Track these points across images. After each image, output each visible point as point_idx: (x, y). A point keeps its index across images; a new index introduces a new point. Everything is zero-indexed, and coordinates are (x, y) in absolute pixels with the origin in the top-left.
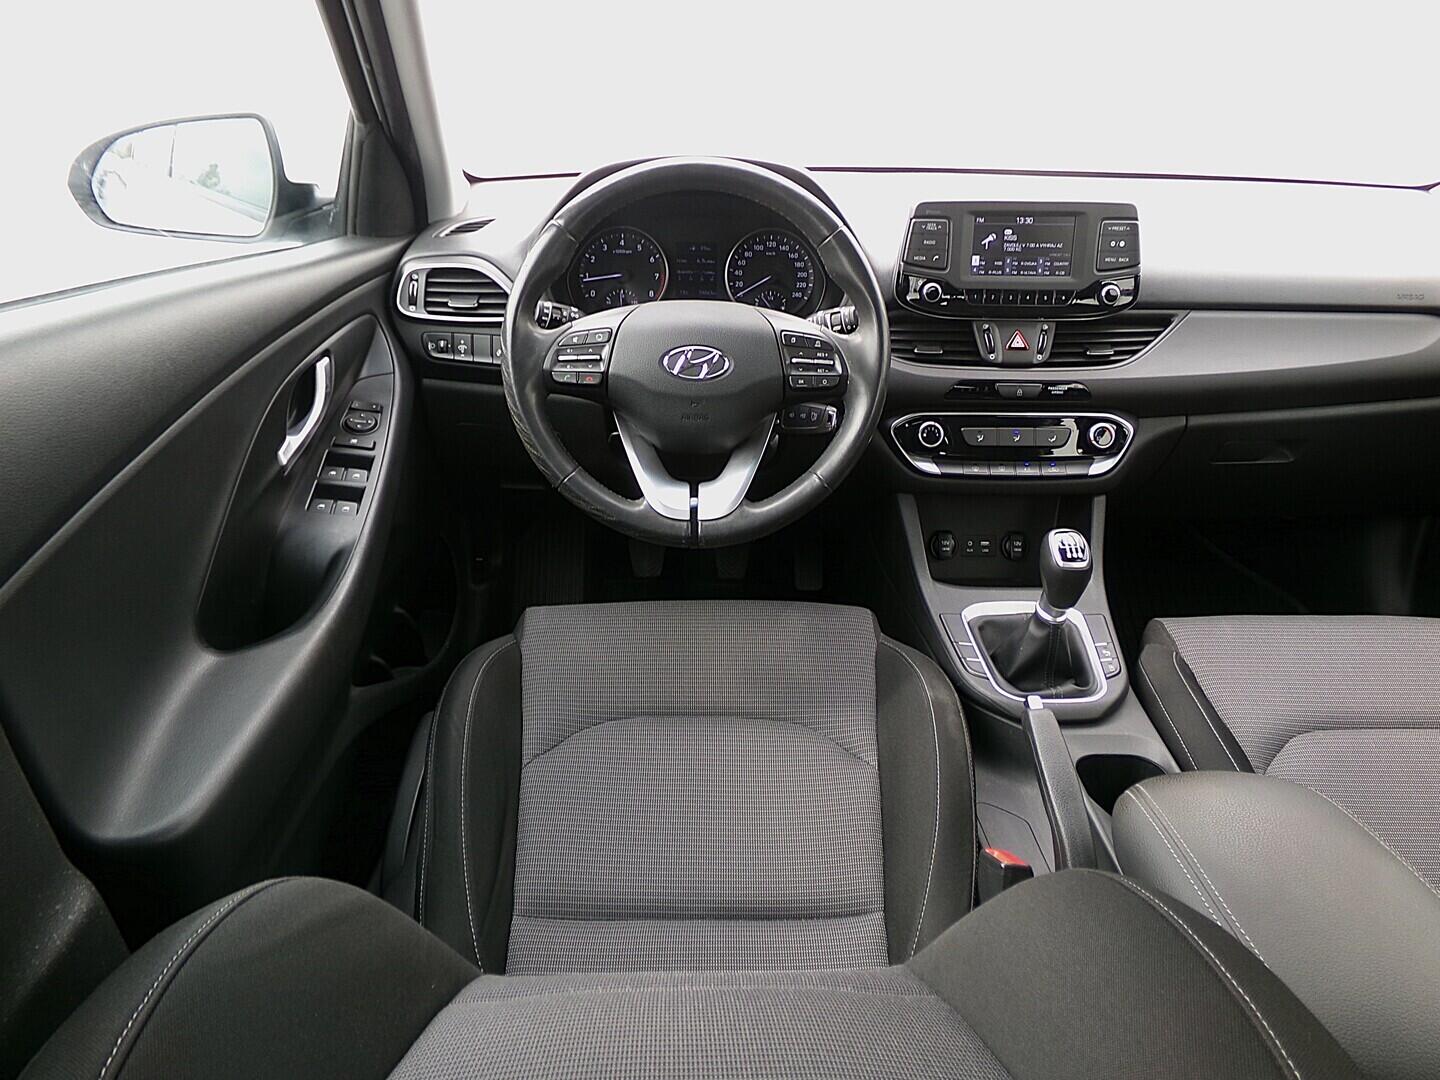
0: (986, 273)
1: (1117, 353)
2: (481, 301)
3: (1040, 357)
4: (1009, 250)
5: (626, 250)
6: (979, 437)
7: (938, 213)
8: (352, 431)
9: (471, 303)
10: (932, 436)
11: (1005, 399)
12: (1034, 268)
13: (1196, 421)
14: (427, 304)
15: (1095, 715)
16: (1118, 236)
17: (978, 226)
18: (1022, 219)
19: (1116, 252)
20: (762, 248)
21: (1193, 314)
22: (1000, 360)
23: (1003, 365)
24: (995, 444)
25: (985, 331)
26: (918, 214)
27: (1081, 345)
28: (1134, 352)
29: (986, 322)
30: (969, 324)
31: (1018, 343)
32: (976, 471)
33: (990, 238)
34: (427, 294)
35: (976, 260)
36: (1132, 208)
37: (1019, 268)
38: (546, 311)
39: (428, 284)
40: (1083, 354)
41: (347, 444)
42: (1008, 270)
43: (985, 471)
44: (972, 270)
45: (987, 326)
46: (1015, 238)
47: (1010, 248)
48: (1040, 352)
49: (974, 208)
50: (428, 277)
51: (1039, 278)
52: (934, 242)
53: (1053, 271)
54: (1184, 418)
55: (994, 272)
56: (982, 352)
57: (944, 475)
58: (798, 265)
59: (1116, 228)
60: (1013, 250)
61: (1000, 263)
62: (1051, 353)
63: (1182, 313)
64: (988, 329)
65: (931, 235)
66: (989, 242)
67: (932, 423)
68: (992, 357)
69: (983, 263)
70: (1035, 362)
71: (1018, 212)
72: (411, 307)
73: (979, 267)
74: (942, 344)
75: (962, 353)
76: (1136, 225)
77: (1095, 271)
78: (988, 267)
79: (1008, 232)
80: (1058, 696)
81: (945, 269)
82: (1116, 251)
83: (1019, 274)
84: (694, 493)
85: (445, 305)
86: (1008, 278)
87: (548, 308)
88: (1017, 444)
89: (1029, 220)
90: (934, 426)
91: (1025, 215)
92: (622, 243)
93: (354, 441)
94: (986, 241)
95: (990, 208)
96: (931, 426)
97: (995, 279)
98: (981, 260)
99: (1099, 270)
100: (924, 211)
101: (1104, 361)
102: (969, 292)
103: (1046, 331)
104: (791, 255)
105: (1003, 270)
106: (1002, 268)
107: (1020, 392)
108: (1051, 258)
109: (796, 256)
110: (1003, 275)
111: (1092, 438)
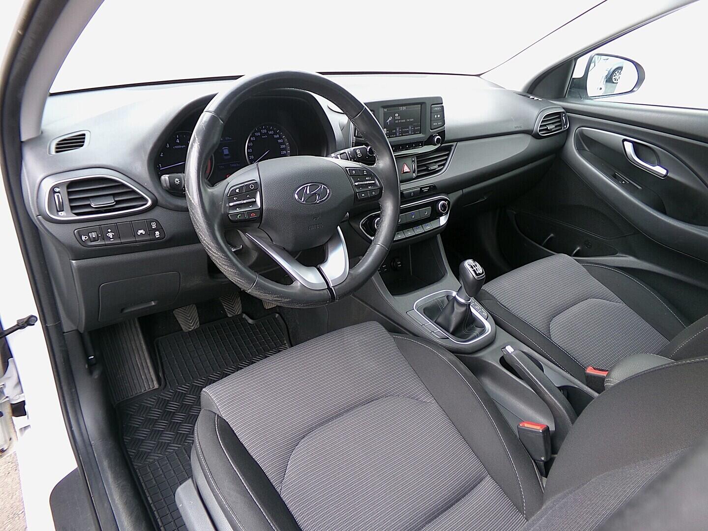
1: (440, 166)
2: (116, 199)
3: (414, 174)
4: (398, 124)
9: (110, 201)
11: (406, 198)
12: (408, 132)
13: (466, 190)
14: (72, 208)
16: (437, 112)
17: (385, 113)
18: (402, 108)
19: (437, 120)
20: (259, 134)
21: (459, 144)
23: (405, 181)
24: (405, 222)
27: (425, 165)
28: (445, 164)
31: (406, 169)
32: (399, 236)
33: (390, 119)
34: (71, 201)
36: (441, 98)
37: (402, 133)
39: (69, 193)
40: (427, 170)
42: (398, 134)
43: (403, 236)
46: (399, 118)
48: (414, 172)
49: (383, 104)
50: (68, 187)
51: (410, 136)
53: (415, 132)
54: (462, 190)
55: (393, 136)
58: (280, 141)
59: (436, 109)
61: (395, 131)
62: (418, 171)
63: (455, 144)
66: (390, 121)
69: (388, 132)
70: (414, 177)
71: (400, 104)
72: (60, 213)
76: (443, 106)
78: (390, 134)
79: (396, 115)
83: (402, 136)
85: (89, 206)
86: (398, 138)
88: (414, 219)
89: (404, 108)
91: (402, 105)
94: (388, 121)
95: (389, 104)
97: (394, 139)
98: (387, 131)
99: (431, 129)
101: (436, 171)
103: (413, 161)
104: (276, 136)
105: (396, 134)
106: (395, 133)
107: (412, 194)
108: (414, 126)
109: (278, 136)
110: (396, 137)
111: (440, 209)
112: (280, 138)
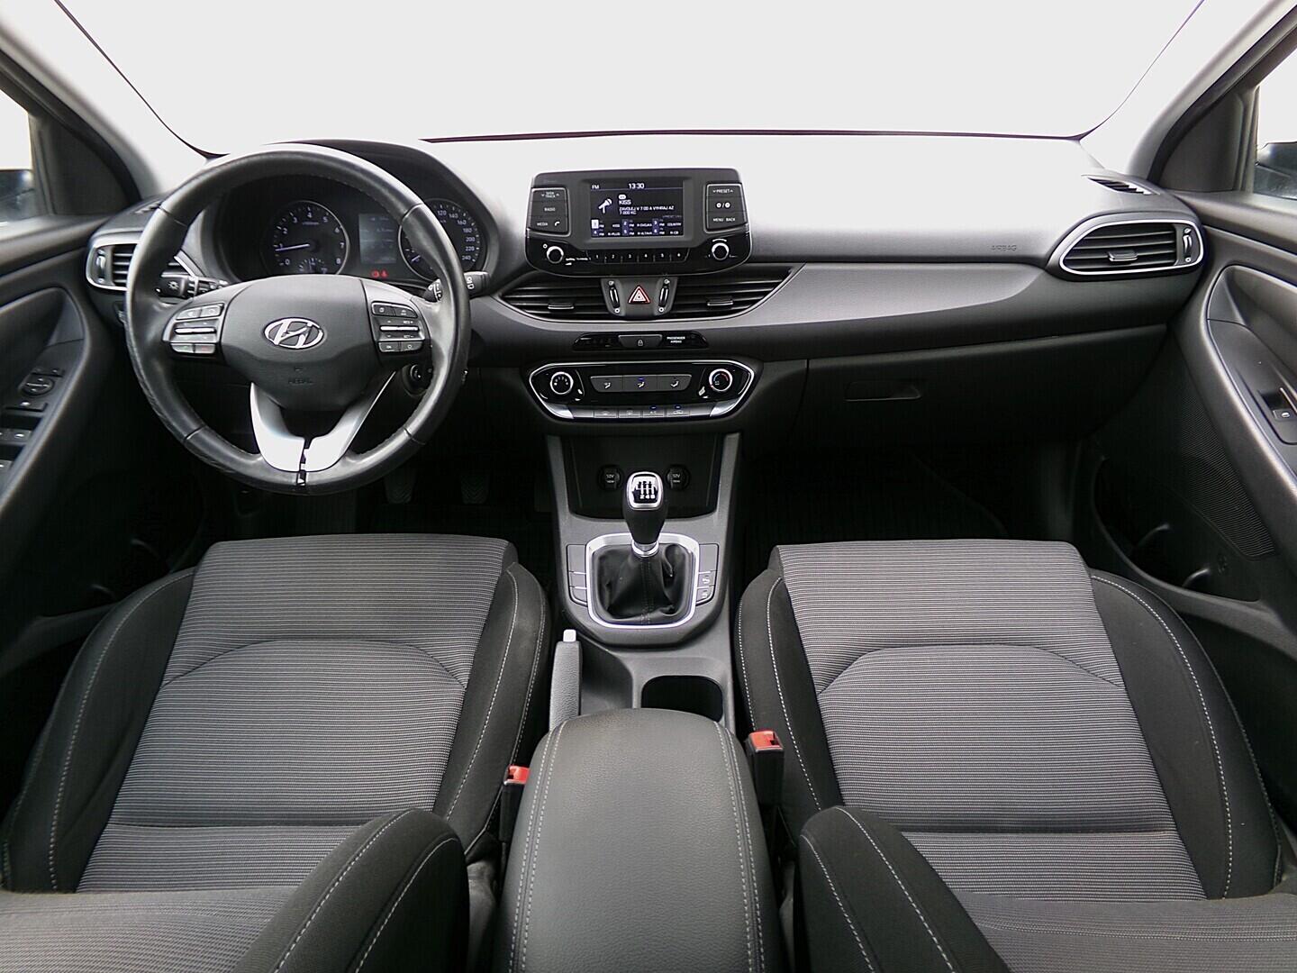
0: (606, 236)
1: (736, 304)
3: (662, 310)
4: (625, 213)
5: (313, 221)
6: (606, 384)
7: (553, 182)
8: (28, 395)
10: (562, 384)
11: (628, 349)
12: (650, 229)
13: (816, 364)
14: (115, 277)
15: (675, 640)
16: (723, 199)
17: (594, 193)
18: (634, 185)
19: (722, 212)
21: (807, 267)
22: (623, 314)
23: (628, 318)
24: (620, 391)
25: (611, 287)
26: (537, 184)
27: (700, 297)
28: (754, 302)
29: (612, 279)
30: (598, 281)
31: (639, 296)
32: (605, 415)
33: (606, 203)
34: (114, 267)
35: (595, 224)
36: (734, 172)
37: (636, 230)
38: (191, 285)
39: (115, 258)
40: (704, 306)
41: (17, 406)
42: (625, 231)
43: (614, 415)
44: (592, 233)
45: (612, 283)
46: (629, 202)
47: (626, 211)
48: (662, 305)
49: (588, 177)
50: (113, 251)
51: (654, 237)
52: (553, 209)
53: (667, 231)
54: (806, 361)
55: (613, 234)
56: (608, 307)
57: (576, 420)
58: (467, 230)
59: (720, 191)
60: (628, 213)
61: (618, 226)
62: (673, 305)
63: (797, 265)
64: (614, 286)
65: (551, 202)
66: (606, 207)
67: (563, 373)
68: (617, 311)
69: (603, 226)
70: (656, 314)
71: (630, 179)
72: (100, 279)
73: (599, 230)
74: (574, 301)
75: (592, 308)
76: (740, 187)
77: (705, 230)
78: (607, 230)
80: (645, 623)
81: (566, 233)
82: (724, 211)
83: (636, 235)
84: (307, 446)
86: (626, 239)
87: (193, 283)
88: (643, 390)
89: (641, 186)
90: (564, 376)
91: (636, 181)
92: (310, 216)
93: (26, 404)
94: (603, 206)
95: (603, 176)
96: (561, 376)
97: (614, 240)
98: (600, 224)
99: (709, 230)
100: (544, 182)
101: (726, 311)
102: (592, 253)
103: (667, 285)
104: (460, 223)
105: (621, 232)
106: (620, 230)
107: (640, 342)
108: (664, 219)
109: (465, 222)
110: (621, 236)
111: (711, 382)
112: (468, 226)
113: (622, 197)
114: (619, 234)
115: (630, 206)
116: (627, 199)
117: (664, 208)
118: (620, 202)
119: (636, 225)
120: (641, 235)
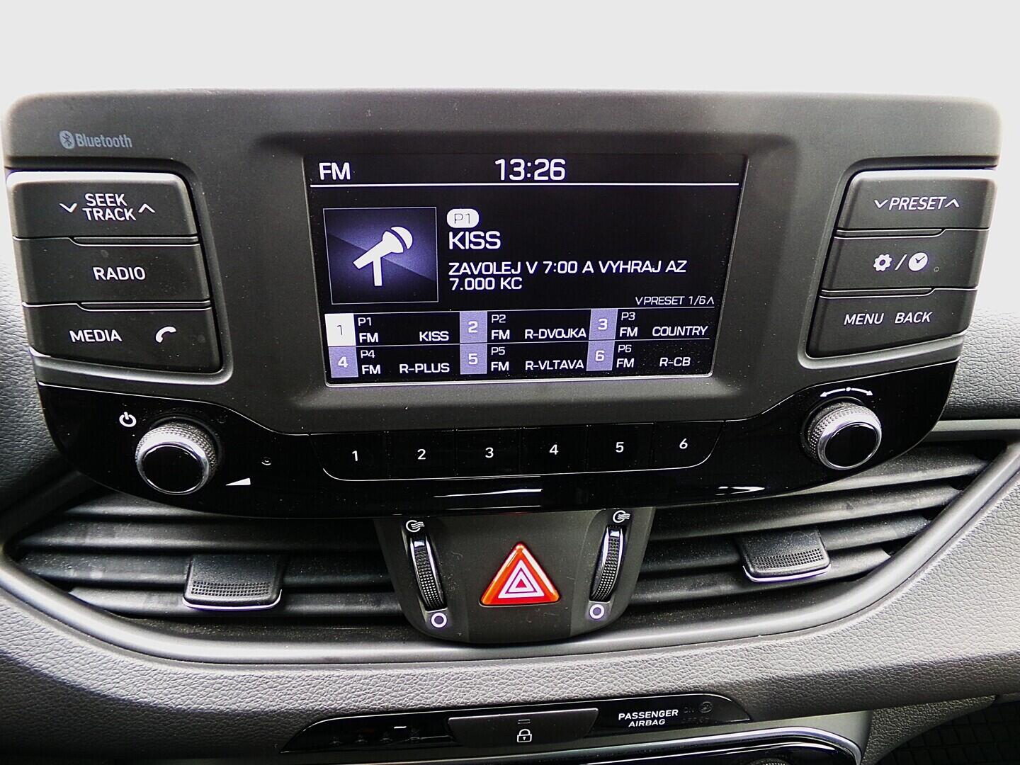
0: (388, 376)
3: (598, 611)
18: (521, 165)
22: (463, 631)
37: (518, 352)
47: (479, 277)
48: (598, 597)
60: (487, 284)
61: (442, 336)
69: (373, 338)
70: (580, 626)
83: (517, 372)
97: (424, 391)
110: (453, 376)
113: (463, 218)
114: (444, 367)
115: (496, 257)
116: (482, 226)
117: (648, 267)
118: (453, 241)
119: (517, 335)
120: (537, 373)
